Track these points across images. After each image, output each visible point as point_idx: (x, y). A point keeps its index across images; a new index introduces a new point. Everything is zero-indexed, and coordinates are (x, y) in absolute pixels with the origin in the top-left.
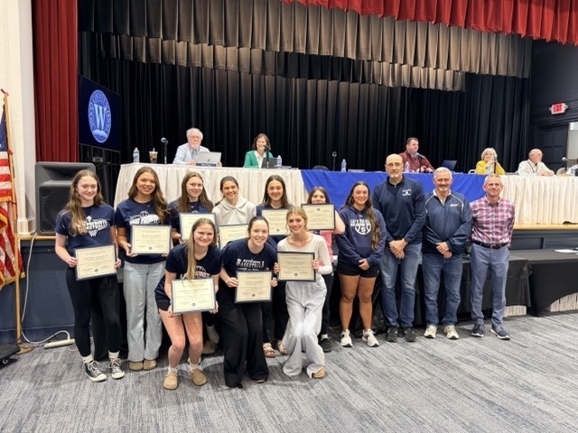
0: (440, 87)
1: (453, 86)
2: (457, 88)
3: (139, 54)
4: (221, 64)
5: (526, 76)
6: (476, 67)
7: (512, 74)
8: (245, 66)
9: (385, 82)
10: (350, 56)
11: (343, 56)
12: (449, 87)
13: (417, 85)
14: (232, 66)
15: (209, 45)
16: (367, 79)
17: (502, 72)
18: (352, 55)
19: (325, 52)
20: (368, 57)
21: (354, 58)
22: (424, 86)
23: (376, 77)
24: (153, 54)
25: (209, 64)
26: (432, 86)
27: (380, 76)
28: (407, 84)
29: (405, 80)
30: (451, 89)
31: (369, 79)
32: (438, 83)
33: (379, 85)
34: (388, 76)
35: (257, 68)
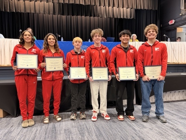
0: (125, 17)
1: (131, 17)
2: (132, 18)
3: (6, 9)
4: (37, 11)
5: (156, 9)
7: (150, 8)
8: (47, 11)
9: (103, 16)
10: (81, 3)
11: (78, 3)
12: (129, 17)
13: (116, 17)
14: (42, 12)
16: (95, 15)
22: (119, 17)
23: (99, 14)
24: (11, 8)
25: (33, 11)
26: (122, 17)
27: (101, 14)
28: (112, 17)
29: (111, 15)
30: (130, 18)
31: (96, 15)
32: (124, 16)
33: (101, 17)
34: (104, 14)
35: (51, 12)
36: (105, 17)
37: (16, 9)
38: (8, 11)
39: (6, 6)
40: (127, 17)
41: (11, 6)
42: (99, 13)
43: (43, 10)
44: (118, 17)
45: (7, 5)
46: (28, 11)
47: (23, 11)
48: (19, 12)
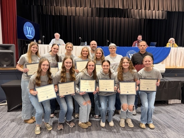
0: (157, 18)
2: (164, 18)
4: (78, 14)
6: (170, 9)
8: (86, 14)
9: (136, 17)
13: (148, 18)
14: (81, 15)
15: (71, 7)
16: (129, 17)
17: (181, 10)
18: (121, 7)
19: (111, 7)
20: (127, 7)
21: (122, 8)
23: (132, 16)
24: (56, 12)
25: (74, 14)
26: (154, 18)
27: (134, 15)
28: (144, 18)
29: (144, 16)
30: (161, 19)
32: (156, 16)
33: (134, 18)
34: (137, 15)
35: (90, 15)
36: (138, 18)
37: (60, 12)
38: (54, 14)
39: (52, 10)
40: (159, 17)
41: (56, 10)
42: (132, 14)
43: (83, 13)
44: (150, 18)
47: (66, 14)
48: (62, 15)
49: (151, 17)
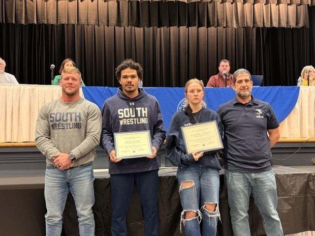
0: (284, 25)
1: (297, 24)
2: (301, 25)
3: (19, 18)
4: (83, 21)
8: (104, 20)
9: (230, 24)
12: (293, 24)
13: (260, 25)
14: (92, 21)
16: (212, 24)
22: (268, 25)
23: (220, 21)
24: (29, 17)
25: (73, 21)
26: (275, 25)
27: (224, 20)
28: (250, 24)
29: (249, 21)
30: (295, 26)
31: (214, 22)
32: (282, 21)
33: (224, 27)
34: (232, 19)
35: (113, 21)
36: (235, 26)
37: (40, 17)
38: (23, 22)
39: (19, 12)
40: (288, 23)
41: (29, 12)
42: (219, 18)
43: (95, 16)
44: (266, 26)
45: (21, 10)
46: (64, 21)
47: (53, 21)
48: (44, 24)
49: (267, 22)
